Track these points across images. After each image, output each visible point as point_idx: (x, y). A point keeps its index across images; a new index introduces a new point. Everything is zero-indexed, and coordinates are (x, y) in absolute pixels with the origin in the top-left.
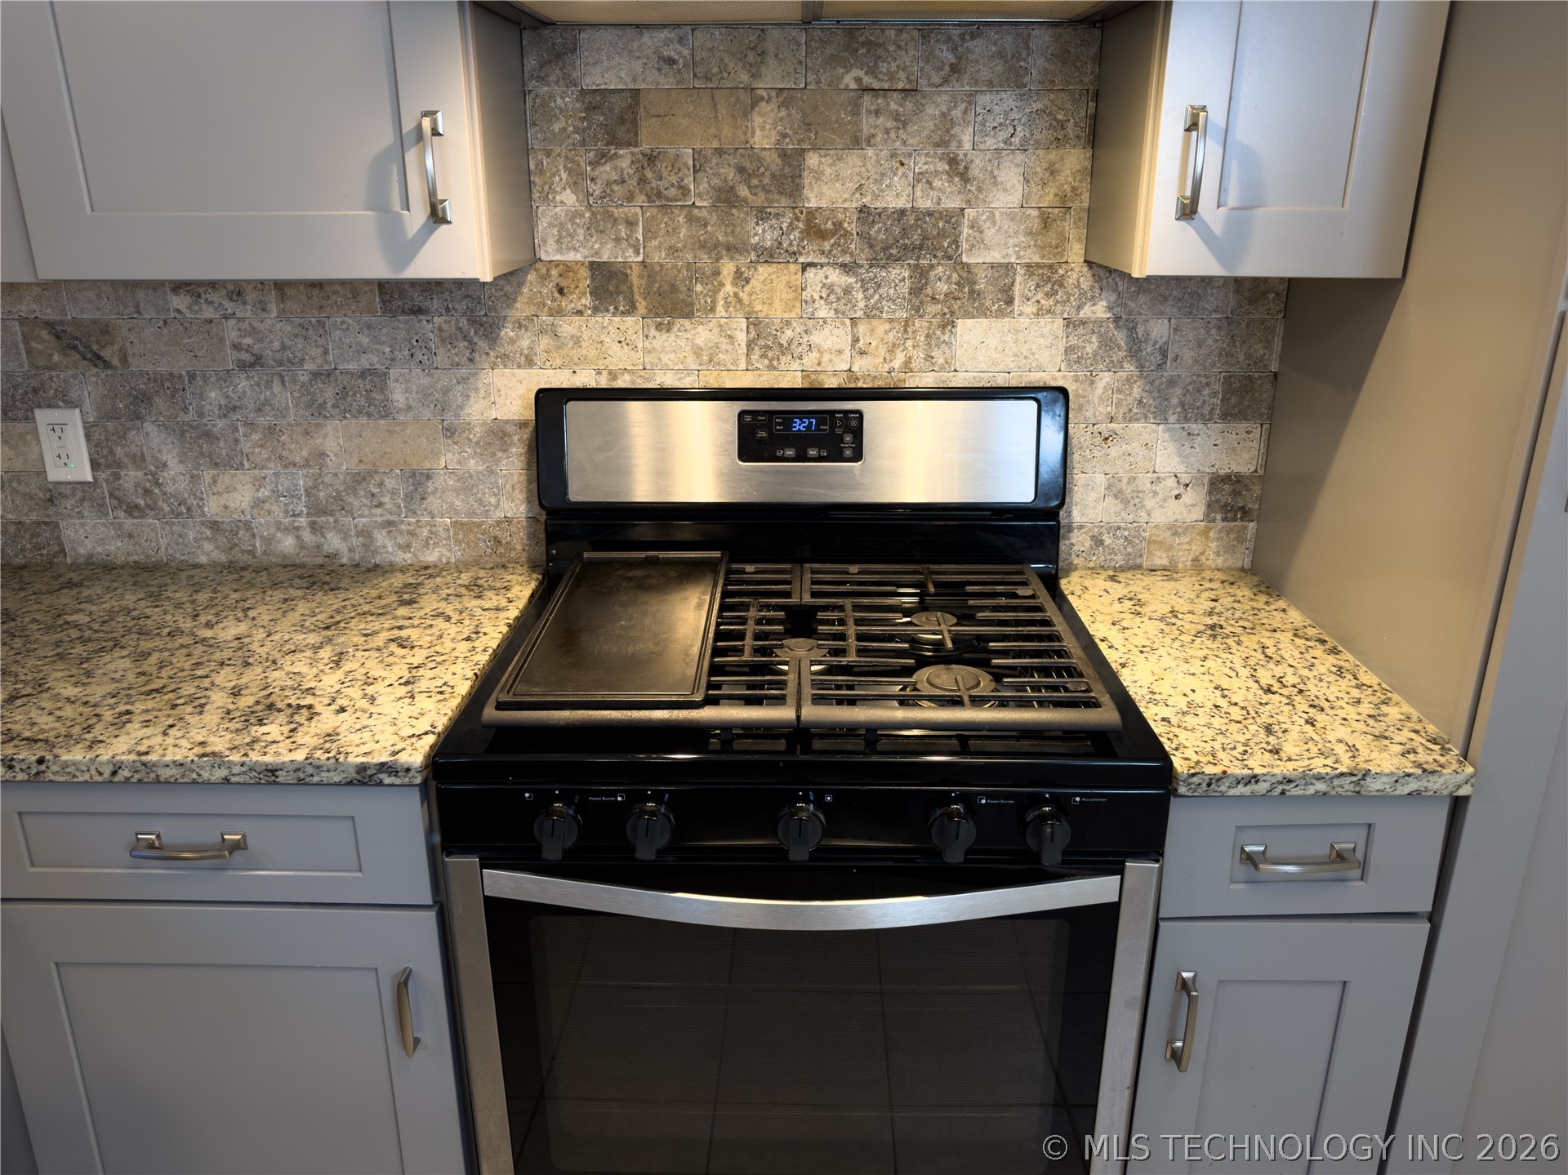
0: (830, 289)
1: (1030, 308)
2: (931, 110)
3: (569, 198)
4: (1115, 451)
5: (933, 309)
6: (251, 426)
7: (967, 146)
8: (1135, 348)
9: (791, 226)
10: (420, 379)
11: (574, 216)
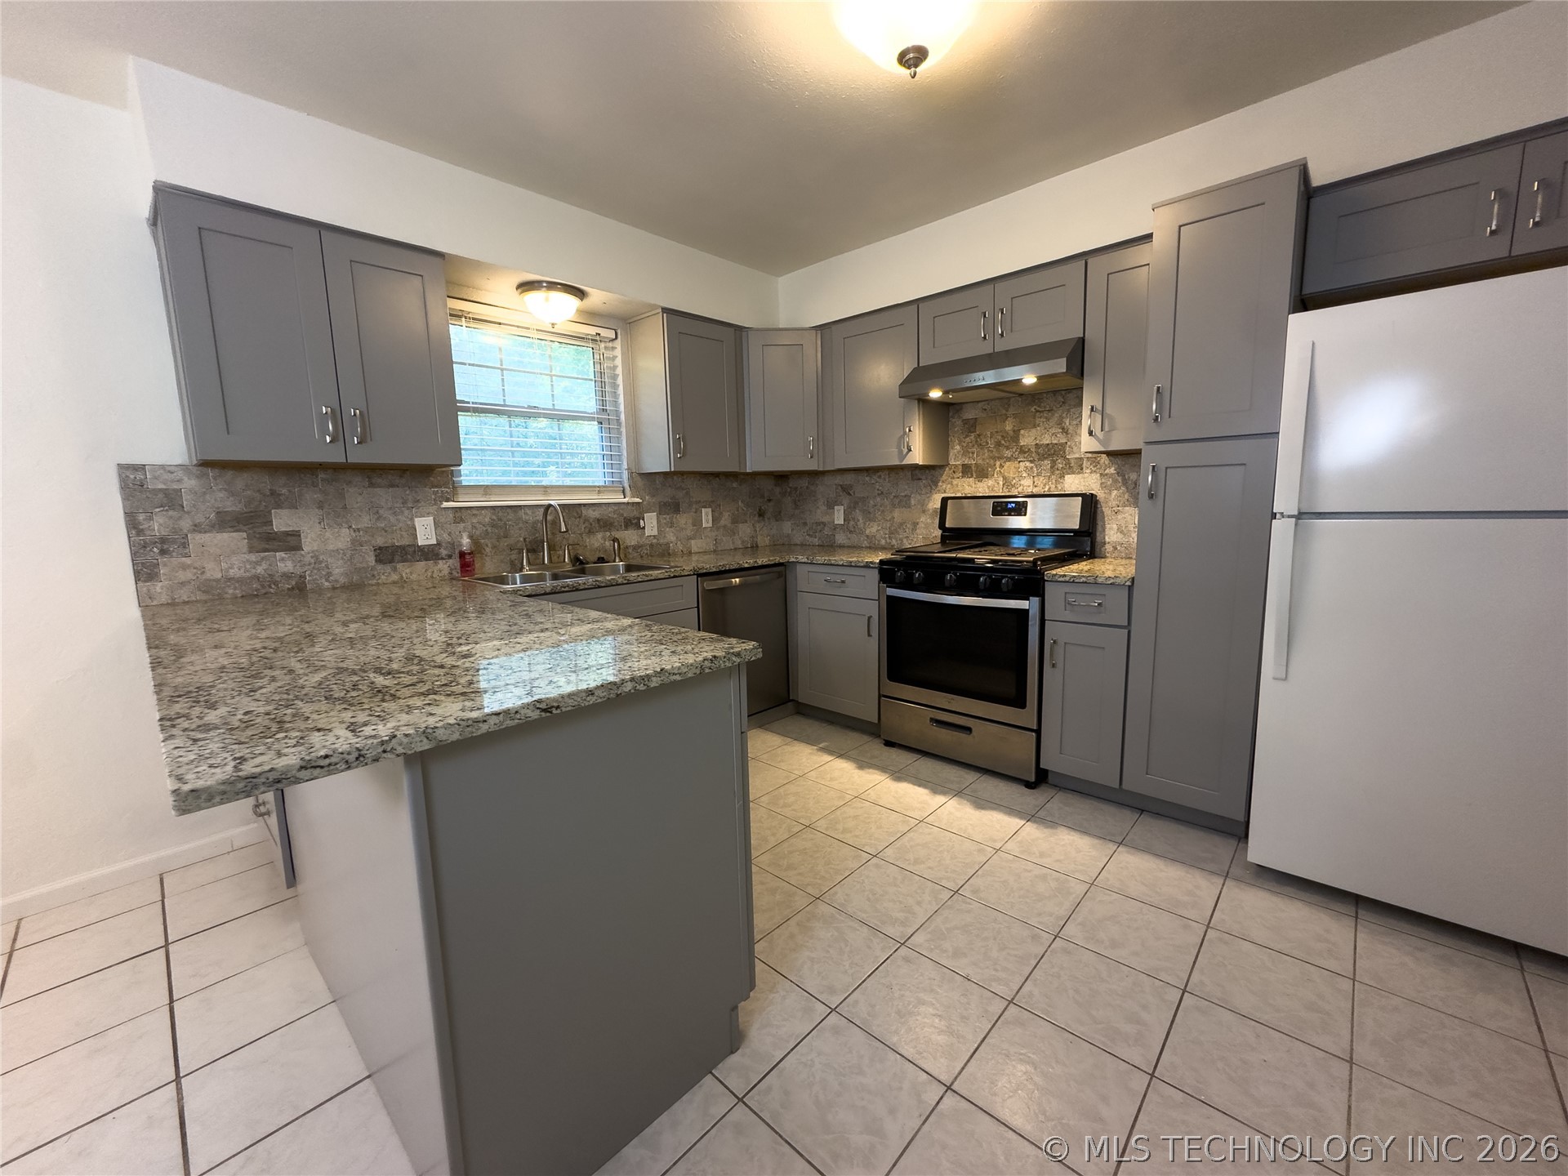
0: (1026, 467)
1: (1088, 471)
2: (1056, 415)
3: (958, 447)
4: (1119, 517)
5: (1057, 472)
6: (879, 510)
7: (1068, 424)
8: (1125, 482)
9: (1016, 451)
10: (918, 497)
11: (958, 452)
